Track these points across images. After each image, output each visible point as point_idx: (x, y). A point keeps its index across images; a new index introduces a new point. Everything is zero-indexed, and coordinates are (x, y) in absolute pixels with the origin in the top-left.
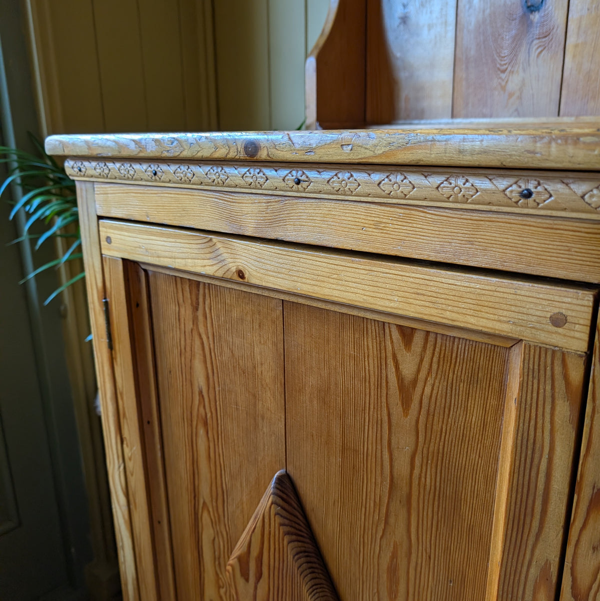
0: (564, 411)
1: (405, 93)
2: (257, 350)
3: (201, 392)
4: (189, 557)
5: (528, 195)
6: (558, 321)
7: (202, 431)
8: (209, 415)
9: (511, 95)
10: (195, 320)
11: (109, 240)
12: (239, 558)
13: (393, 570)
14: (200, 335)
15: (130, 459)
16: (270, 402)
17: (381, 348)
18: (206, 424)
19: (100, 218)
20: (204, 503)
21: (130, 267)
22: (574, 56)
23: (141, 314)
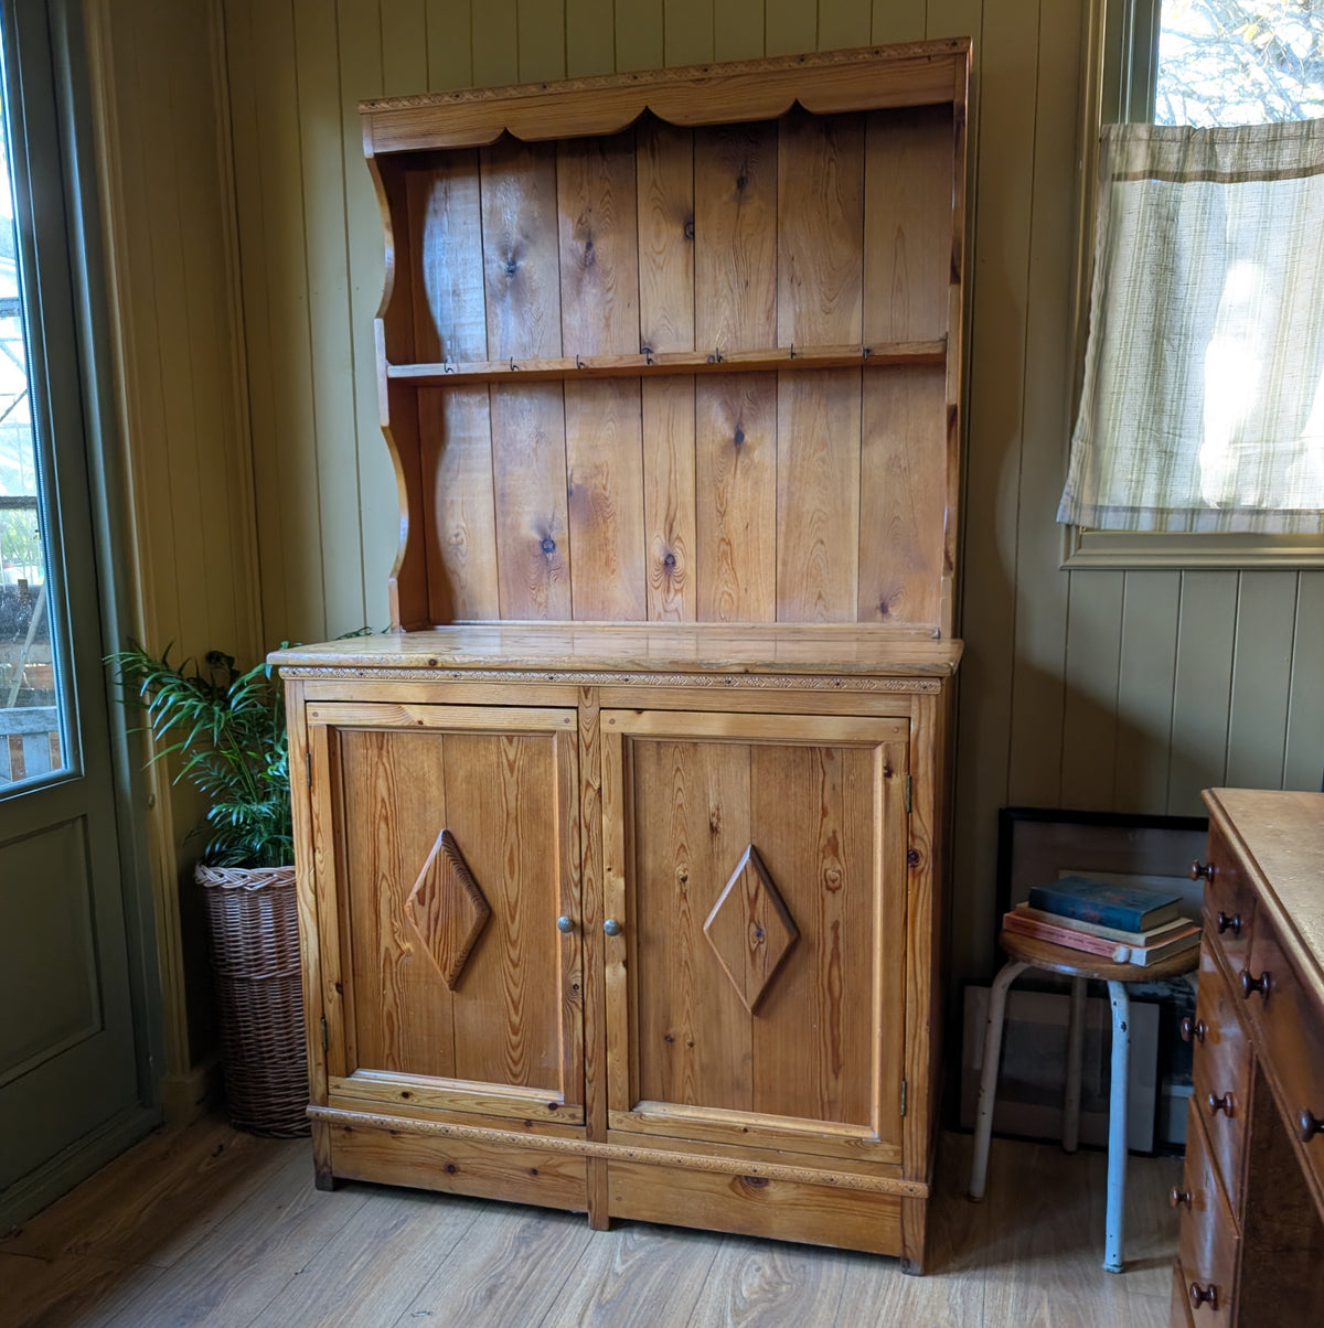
0: (573, 754)
1: (461, 597)
2: (426, 765)
3: (383, 800)
4: (368, 923)
5: (552, 678)
6: (567, 721)
7: (383, 825)
8: (389, 813)
9: (540, 604)
10: (380, 756)
11: (315, 714)
12: (418, 893)
13: (511, 860)
14: (383, 764)
15: (321, 862)
16: (435, 792)
17: (498, 747)
18: (386, 819)
19: (306, 702)
20: (384, 876)
21: (331, 729)
22: (577, 576)
23: (336, 759)
